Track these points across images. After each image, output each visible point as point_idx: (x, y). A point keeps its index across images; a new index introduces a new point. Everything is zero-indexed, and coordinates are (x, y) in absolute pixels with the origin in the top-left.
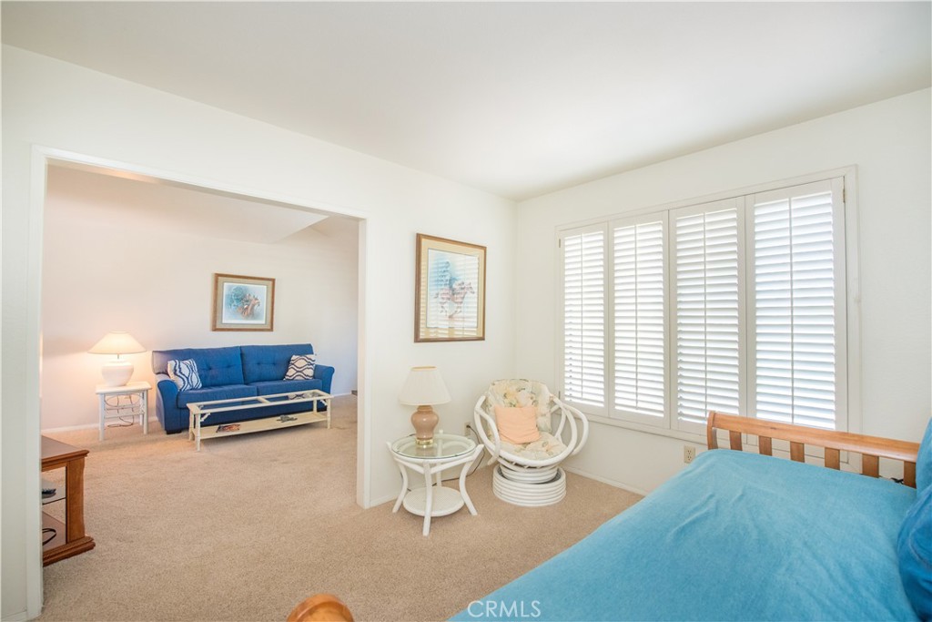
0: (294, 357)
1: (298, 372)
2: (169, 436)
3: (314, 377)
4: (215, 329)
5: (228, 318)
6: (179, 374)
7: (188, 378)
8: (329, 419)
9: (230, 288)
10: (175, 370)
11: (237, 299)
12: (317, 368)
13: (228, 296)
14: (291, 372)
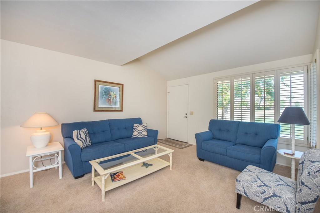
0: (135, 125)
1: (139, 133)
2: (76, 180)
3: (147, 135)
4: (95, 110)
5: (101, 105)
6: (80, 139)
7: (85, 141)
8: (171, 165)
9: (102, 88)
10: (78, 136)
11: (106, 94)
12: (148, 131)
13: (101, 92)
14: (135, 133)
